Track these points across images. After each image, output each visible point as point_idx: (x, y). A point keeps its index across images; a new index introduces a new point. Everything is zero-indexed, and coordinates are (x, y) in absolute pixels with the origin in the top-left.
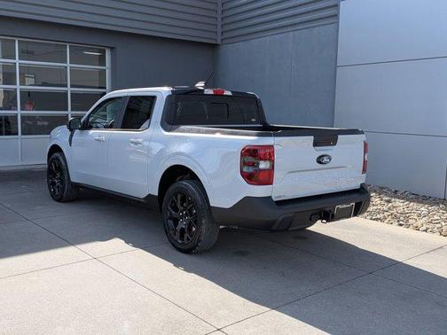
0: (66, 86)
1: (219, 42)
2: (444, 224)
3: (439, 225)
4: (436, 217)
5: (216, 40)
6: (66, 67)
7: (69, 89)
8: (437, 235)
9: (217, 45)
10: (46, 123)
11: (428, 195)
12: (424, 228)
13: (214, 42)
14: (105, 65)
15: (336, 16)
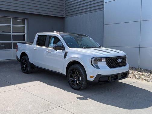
0: (11, 32)
1: (65, 17)
2: (137, 75)
3: (135, 76)
4: (134, 74)
5: (64, 16)
6: (11, 26)
7: (12, 33)
8: (134, 79)
9: (64, 18)
10: (4, 46)
11: (133, 67)
12: (130, 77)
13: (63, 17)
14: (25, 25)
15: (103, 8)
